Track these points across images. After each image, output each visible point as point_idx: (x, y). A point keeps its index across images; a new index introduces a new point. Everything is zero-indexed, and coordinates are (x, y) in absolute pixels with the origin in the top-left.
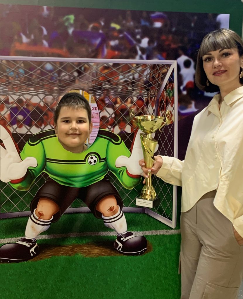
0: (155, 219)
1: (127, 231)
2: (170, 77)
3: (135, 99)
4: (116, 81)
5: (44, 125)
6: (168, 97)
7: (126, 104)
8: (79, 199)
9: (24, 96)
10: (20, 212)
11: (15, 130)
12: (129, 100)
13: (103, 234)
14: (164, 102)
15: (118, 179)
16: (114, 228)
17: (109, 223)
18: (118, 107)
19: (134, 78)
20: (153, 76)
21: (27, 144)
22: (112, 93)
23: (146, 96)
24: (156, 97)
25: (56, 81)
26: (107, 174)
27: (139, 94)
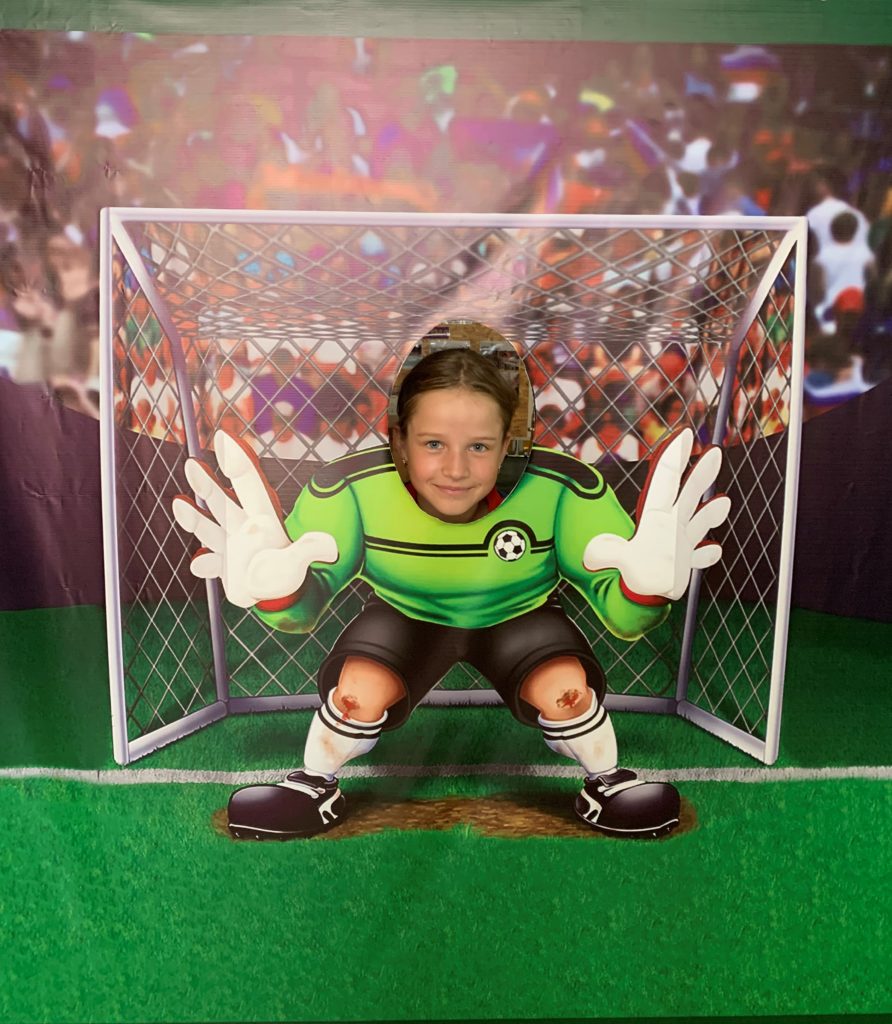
0: (709, 732)
1: (616, 767)
2: (779, 275)
3: (656, 349)
4: (594, 290)
5: (359, 433)
6: (771, 341)
7: (623, 365)
8: (467, 664)
9: (295, 340)
10: (286, 694)
11: (268, 447)
12: (636, 353)
13: (543, 771)
14: (755, 359)
15: (593, 607)
16: (576, 755)
17: (561, 741)
18: (598, 378)
19: (653, 280)
20: (723, 272)
21: (306, 492)
22: (578, 330)
23: (693, 341)
24: (728, 344)
25: (393, 292)
26: (556, 590)
27: (669, 333)
